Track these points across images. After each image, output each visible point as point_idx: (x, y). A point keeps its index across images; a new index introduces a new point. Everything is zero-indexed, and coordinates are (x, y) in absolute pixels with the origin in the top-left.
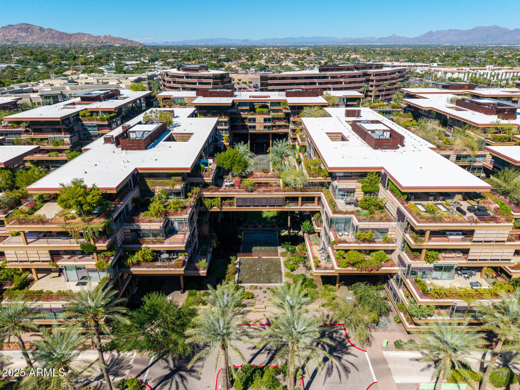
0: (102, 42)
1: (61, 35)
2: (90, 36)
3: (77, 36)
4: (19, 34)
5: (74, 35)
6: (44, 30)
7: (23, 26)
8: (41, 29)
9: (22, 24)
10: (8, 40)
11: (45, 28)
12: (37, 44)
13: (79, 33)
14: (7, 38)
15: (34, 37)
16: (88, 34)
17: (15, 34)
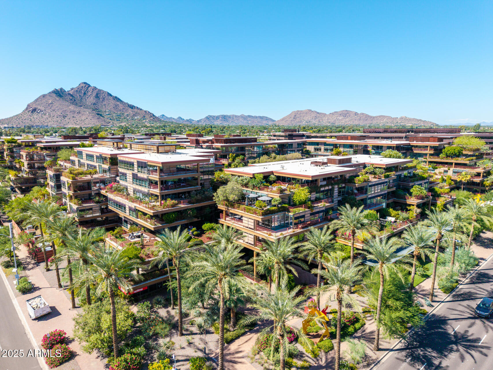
0: (397, 122)
1: (366, 117)
2: (389, 118)
3: (379, 118)
4: (338, 118)
5: (376, 117)
6: (358, 114)
7: (344, 112)
8: (356, 114)
9: (344, 111)
10: (330, 122)
11: (359, 112)
12: (347, 125)
13: (381, 116)
14: (329, 121)
15: (347, 120)
16: (387, 116)
17: (335, 118)
